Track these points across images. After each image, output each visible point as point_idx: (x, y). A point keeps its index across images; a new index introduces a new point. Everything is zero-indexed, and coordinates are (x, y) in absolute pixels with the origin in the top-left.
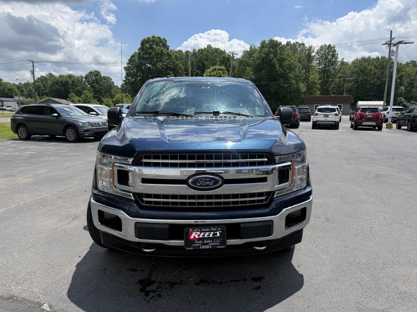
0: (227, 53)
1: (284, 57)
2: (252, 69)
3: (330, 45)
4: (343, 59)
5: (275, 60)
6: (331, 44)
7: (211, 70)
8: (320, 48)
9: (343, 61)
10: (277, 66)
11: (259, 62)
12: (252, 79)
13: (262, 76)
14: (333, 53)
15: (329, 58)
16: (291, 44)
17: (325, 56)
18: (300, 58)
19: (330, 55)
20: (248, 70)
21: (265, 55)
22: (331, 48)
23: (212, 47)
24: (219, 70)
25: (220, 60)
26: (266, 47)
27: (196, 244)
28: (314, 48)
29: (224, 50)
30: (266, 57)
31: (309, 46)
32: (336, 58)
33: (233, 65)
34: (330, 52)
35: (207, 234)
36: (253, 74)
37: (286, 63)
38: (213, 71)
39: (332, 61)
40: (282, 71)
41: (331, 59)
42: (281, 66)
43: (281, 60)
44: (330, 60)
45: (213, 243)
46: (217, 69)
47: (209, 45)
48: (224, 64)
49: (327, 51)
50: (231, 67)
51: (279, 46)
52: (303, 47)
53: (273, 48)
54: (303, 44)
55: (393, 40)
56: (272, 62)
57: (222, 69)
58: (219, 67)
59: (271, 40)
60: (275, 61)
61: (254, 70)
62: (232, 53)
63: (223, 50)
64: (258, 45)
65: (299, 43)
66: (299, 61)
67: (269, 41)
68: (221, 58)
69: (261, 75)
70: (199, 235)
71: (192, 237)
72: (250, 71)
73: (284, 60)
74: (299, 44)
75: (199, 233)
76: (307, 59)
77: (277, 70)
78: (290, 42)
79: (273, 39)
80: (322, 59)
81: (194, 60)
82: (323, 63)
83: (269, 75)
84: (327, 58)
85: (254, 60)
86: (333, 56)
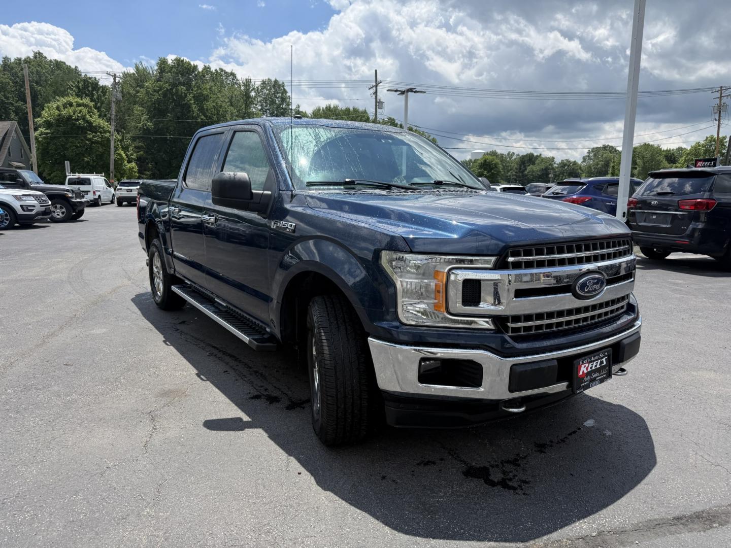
0: (83, 75)
1: (205, 93)
2: (145, 110)
3: (276, 81)
4: (299, 106)
5: (190, 96)
6: (277, 79)
7: (60, 104)
8: (262, 84)
9: (299, 110)
10: (195, 108)
11: (158, 98)
12: (147, 128)
13: (167, 124)
14: (282, 94)
15: (277, 102)
16: (212, 72)
17: (271, 98)
18: (232, 97)
19: (278, 98)
20: (137, 110)
21: (169, 85)
22: (279, 86)
23: (45, 57)
24: (79, 105)
25: (78, 87)
26: (170, 72)
27: (585, 382)
28: (255, 83)
29: (76, 67)
30: (172, 89)
31: (246, 79)
32: (288, 104)
33: (116, 99)
34: (278, 93)
35: (595, 364)
36: (148, 118)
37: (209, 105)
38: (65, 106)
39: (282, 108)
40: (203, 117)
41: (280, 104)
42: (201, 110)
43: (201, 99)
44: (278, 107)
45: (601, 376)
46: (74, 104)
47: (39, 53)
48: (87, 95)
49: (273, 90)
50: (114, 102)
51: (193, 71)
52: (233, 79)
53: (183, 75)
54: (233, 74)
55: (380, 84)
56: (184, 100)
57: (85, 105)
58: (78, 100)
59: (179, 60)
60: (191, 100)
61: (149, 111)
62: (112, 76)
63: (73, 67)
64: (152, 65)
65: (225, 71)
66: (231, 101)
67: (175, 60)
68: (78, 82)
69: (165, 122)
70: (587, 369)
71: (581, 373)
72: (143, 114)
73: (206, 98)
74: (226, 73)
75: (587, 365)
76: (244, 101)
77: (195, 116)
78: (209, 68)
79: (182, 59)
80: (265, 103)
81: (7, 80)
82: (268, 109)
83: (179, 123)
84: (273, 102)
85: (147, 93)
86: (283, 99)
